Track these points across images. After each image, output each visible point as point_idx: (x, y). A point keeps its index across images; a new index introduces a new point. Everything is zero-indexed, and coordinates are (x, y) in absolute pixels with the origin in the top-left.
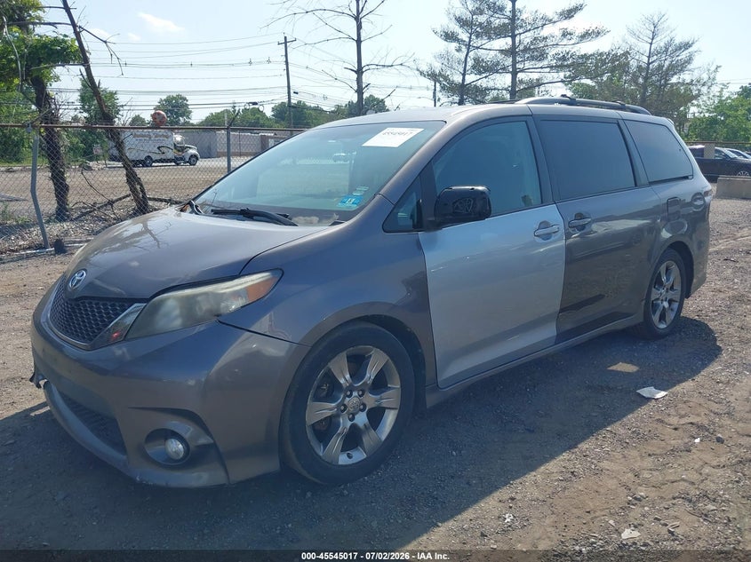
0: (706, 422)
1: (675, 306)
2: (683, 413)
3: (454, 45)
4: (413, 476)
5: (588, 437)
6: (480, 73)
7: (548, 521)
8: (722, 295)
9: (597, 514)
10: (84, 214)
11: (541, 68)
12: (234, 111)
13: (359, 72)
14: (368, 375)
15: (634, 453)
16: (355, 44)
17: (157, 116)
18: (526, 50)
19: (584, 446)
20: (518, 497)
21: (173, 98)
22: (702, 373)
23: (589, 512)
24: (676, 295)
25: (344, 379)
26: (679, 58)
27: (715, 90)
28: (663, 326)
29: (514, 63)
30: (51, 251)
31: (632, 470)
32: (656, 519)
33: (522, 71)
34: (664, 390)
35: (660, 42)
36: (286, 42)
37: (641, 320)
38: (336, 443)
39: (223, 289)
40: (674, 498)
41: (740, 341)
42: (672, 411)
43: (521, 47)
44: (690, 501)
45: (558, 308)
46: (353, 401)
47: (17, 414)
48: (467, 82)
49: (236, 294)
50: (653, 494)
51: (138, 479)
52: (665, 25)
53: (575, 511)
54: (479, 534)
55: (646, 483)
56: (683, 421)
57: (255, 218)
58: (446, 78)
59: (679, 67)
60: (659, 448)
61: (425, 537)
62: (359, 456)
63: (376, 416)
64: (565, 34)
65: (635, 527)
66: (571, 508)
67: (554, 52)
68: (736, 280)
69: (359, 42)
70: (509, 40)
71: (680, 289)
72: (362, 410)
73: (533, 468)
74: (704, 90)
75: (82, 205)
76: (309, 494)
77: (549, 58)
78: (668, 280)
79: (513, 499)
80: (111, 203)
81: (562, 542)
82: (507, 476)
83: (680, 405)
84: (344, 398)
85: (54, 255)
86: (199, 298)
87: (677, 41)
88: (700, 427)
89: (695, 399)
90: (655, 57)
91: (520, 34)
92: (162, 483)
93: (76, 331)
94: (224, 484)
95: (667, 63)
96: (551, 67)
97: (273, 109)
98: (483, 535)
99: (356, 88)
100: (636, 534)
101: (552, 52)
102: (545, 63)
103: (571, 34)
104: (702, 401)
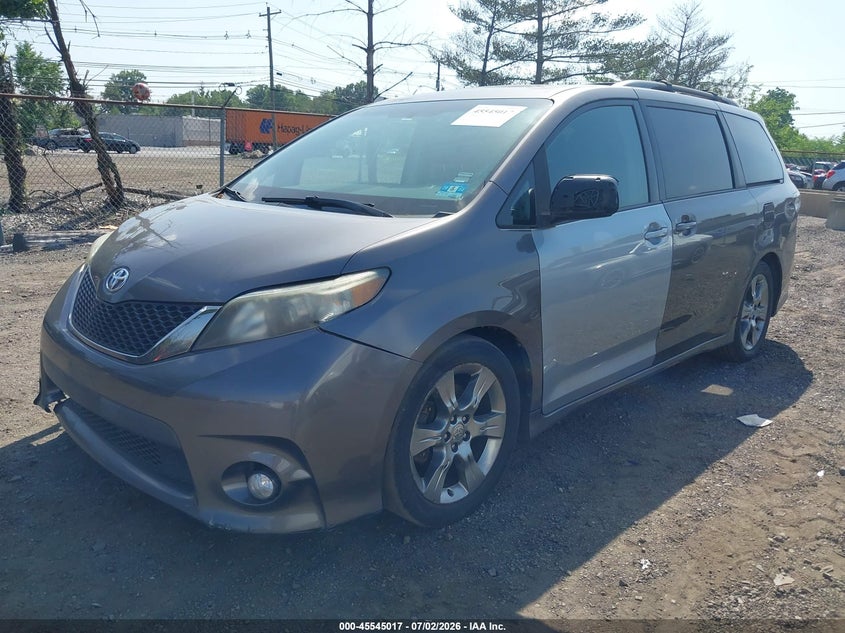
0: (823, 454)
1: (762, 324)
2: (795, 443)
3: (473, 25)
4: (522, 516)
5: (703, 470)
6: (502, 59)
7: (689, 567)
8: (794, 315)
9: (742, 558)
10: (43, 205)
11: (570, 57)
12: (202, 93)
13: (370, 50)
14: (474, 398)
15: (757, 488)
16: (365, 16)
17: (139, 90)
18: (555, 36)
19: (702, 480)
20: (648, 539)
21: (129, 74)
22: (801, 399)
23: (730, 556)
24: (762, 313)
25: (451, 402)
26: (712, 55)
27: (747, 92)
28: (749, 347)
29: (540, 50)
30: (7, 249)
31: (763, 508)
32: (805, 562)
33: (549, 59)
34: (768, 418)
35: (692, 36)
36: (269, 14)
37: (732, 340)
38: (439, 476)
39: (323, 290)
40: (818, 539)
41: (829, 365)
42: (784, 441)
43: (549, 33)
44: (836, 541)
45: (660, 324)
46: (456, 428)
47: (16, 443)
48: (488, 69)
49: (341, 297)
50: (794, 535)
51: (211, 523)
52: (699, 16)
53: (715, 555)
54: (617, 584)
55: (781, 521)
56: (799, 452)
57: (323, 208)
58: (461, 63)
59: (711, 66)
60: (782, 482)
61: (556, 589)
62: (460, 493)
63: (479, 445)
64: (598, 19)
65: (786, 571)
66: (709, 551)
67: (585, 41)
68: (803, 299)
69: (370, 15)
70: (535, 23)
71: (767, 306)
72: (466, 439)
73: (654, 506)
74: (735, 91)
75: (40, 193)
76: (407, 539)
77: (580, 47)
78: (757, 295)
79: (642, 542)
80: (78, 192)
81: (713, 591)
82: (628, 516)
83: (791, 435)
84: (448, 425)
85: (13, 252)
86: (294, 301)
87: (711, 35)
88: (819, 458)
89: (804, 429)
90: (686, 53)
91: (549, 17)
92: (242, 527)
93: (120, 341)
94: (320, 529)
95: (698, 60)
96: (581, 57)
97: (248, 93)
98: (622, 584)
99: (366, 69)
100: (789, 580)
101: (583, 39)
102: (575, 52)
103: (604, 20)
104: (812, 430)
